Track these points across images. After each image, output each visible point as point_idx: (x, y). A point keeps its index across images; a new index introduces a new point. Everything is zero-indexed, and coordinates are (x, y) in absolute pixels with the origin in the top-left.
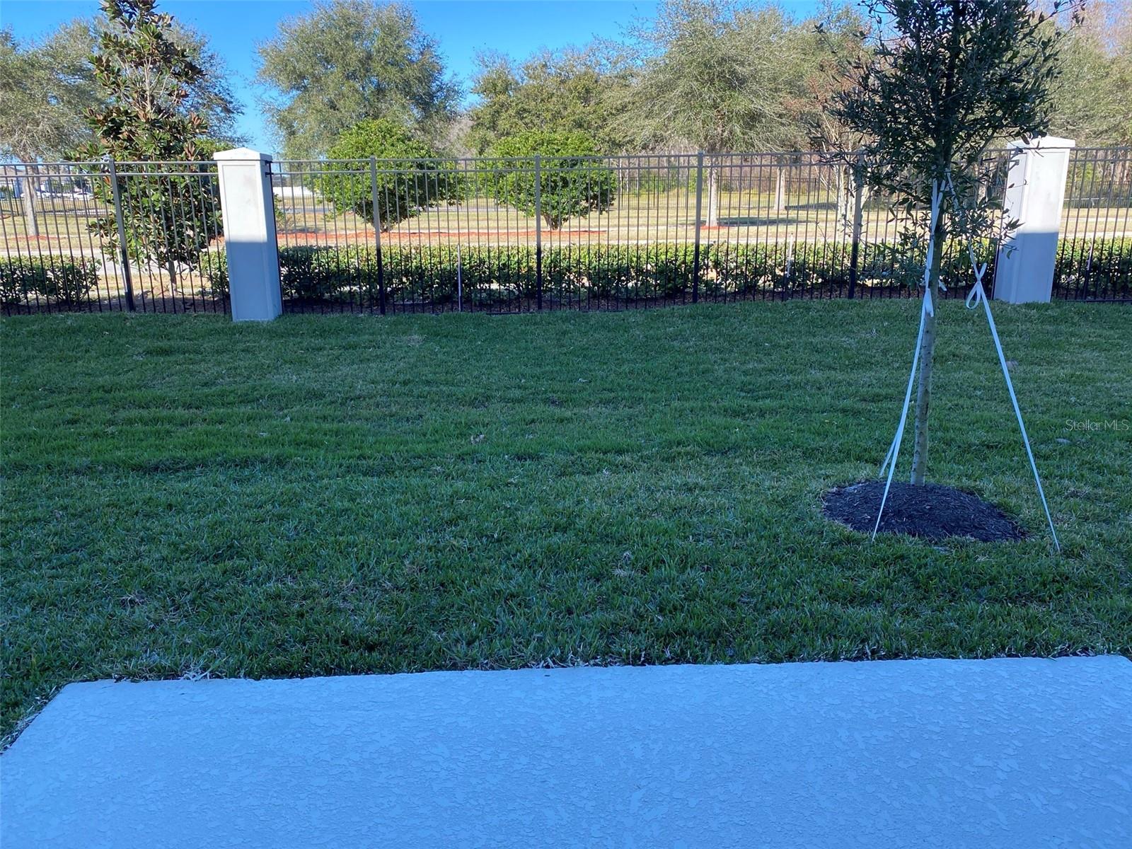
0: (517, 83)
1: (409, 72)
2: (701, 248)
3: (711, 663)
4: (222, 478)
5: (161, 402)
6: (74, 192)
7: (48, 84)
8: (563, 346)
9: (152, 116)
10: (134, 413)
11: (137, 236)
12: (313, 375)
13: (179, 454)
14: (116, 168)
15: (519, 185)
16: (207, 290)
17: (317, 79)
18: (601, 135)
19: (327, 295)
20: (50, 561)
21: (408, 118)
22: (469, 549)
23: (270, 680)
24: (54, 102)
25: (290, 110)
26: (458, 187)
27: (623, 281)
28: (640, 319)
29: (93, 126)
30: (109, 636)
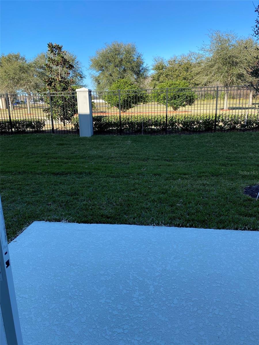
0: (166, 66)
1: (133, 64)
2: (217, 116)
3: (200, 228)
4: (74, 177)
5: (60, 157)
6: (40, 102)
7: (34, 71)
8: (172, 144)
9: (60, 80)
10: (53, 160)
11: (55, 113)
12: (100, 152)
13: (64, 170)
14: (50, 94)
15: (164, 97)
16: (74, 128)
17: (107, 68)
18: (192, 82)
19: (106, 130)
20: (31, 194)
21: (132, 78)
22: (137, 197)
23: (83, 224)
24: (35, 76)
25: (99, 77)
26: (146, 98)
27: (193, 126)
28: (197, 137)
29: (45, 83)
30: (44, 211)
